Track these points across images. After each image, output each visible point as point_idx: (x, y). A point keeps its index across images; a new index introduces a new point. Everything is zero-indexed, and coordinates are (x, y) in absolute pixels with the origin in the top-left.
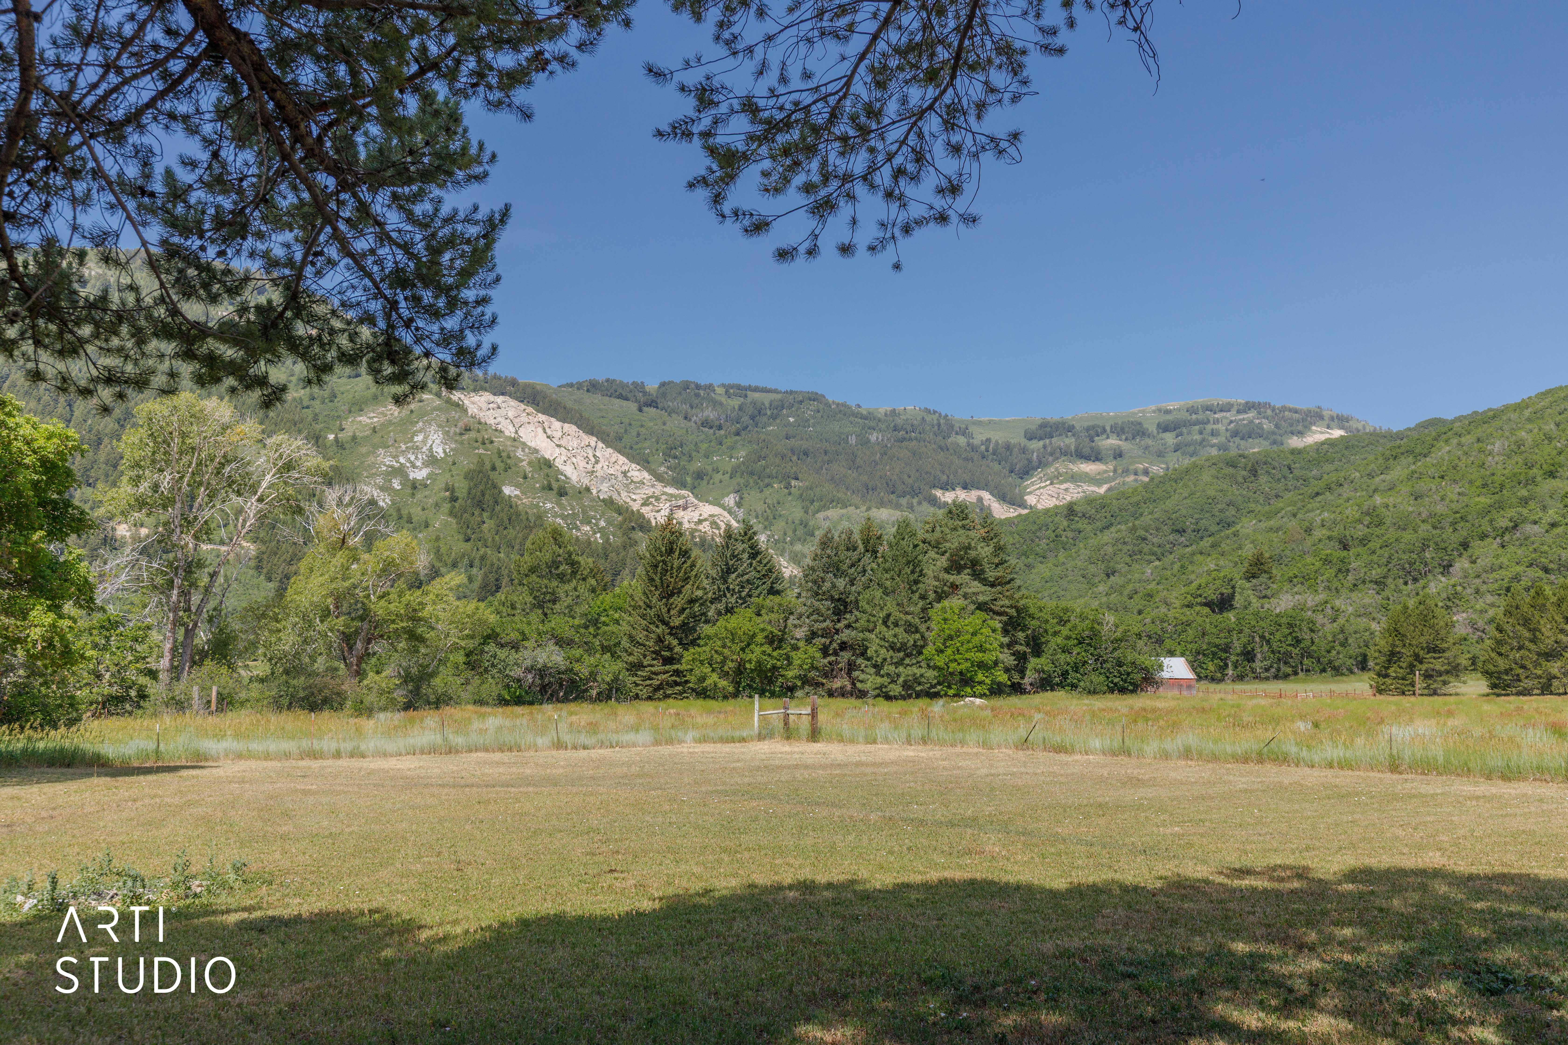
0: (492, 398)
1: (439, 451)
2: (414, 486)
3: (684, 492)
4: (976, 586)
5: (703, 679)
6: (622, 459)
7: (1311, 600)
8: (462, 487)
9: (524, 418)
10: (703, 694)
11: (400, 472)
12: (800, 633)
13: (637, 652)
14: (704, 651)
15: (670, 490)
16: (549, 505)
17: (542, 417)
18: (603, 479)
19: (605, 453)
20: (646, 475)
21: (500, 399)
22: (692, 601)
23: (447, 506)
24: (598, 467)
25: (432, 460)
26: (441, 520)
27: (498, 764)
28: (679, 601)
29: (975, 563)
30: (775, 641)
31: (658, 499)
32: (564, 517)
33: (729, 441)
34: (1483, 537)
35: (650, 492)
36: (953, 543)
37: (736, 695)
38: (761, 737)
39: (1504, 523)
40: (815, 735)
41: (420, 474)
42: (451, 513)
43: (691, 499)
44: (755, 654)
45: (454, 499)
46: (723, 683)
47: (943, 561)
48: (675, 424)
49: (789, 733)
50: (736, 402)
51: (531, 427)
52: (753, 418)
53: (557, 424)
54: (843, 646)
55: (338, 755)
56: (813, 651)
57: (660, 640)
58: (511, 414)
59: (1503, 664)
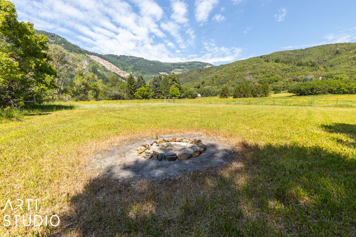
0: (94, 56)
1: (87, 64)
3: (125, 72)
4: (176, 83)
5: (138, 96)
6: (115, 66)
7: (210, 87)
8: (91, 70)
9: (100, 60)
10: (138, 98)
12: (151, 90)
13: (128, 93)
14: (137, 92)
15: (123, 71)
16: (105, 73)
17: (102, 60)
18: (113, 69)
19: (113, 65)
20: (119, 69)
21: (95, 56)
22: (135, 86)
24: (112, 67)
25: (86, 66)
28: (133, 86)
29: (175, 80)
30: (148, 91)
31: (121, 72)
32: (107, 75)
33: (131, 64)
34: (230, 79)
35: (120, 71)
36: (173, 78)
37: (143, 99)
39: (232, 78)
41: (84, 68)
43: (126, 72)
44: (145, 93)
45: (90, 72)
46: (141, 97)
47: (171, 80)
48: (123, 61)
50: (131, 59)
51: (101, 61)
52: (134, 61)
53: (105, 61)
54: (157, 92)
56: (153, 92)
57: (131, 91)
58: (97, 59)
59: (235, 94)
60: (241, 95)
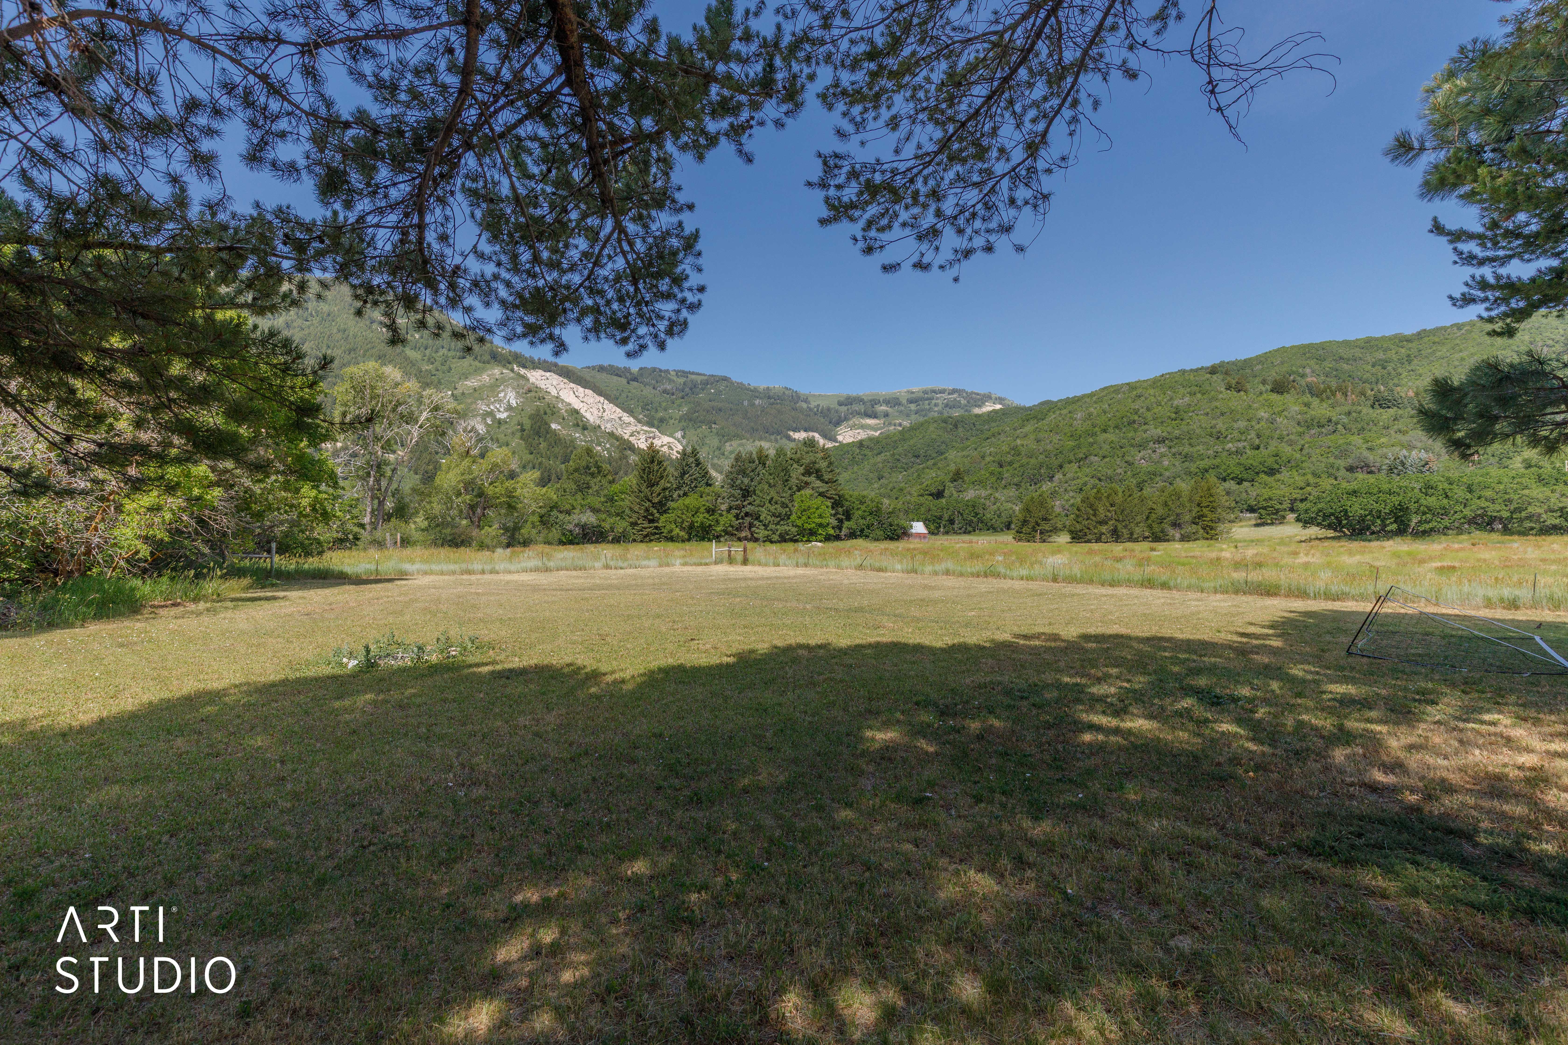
0: (543, 374)
1: (514, 403)
2: (500, 422)
3: (654, 429)
4: (818, 483)
5: (671, 531)
6: (618, 410)
7: (984, 493)
8: (527, 423)
9: (562, 386)
10: (671, 539)
11: (491, 414)
12: (724, 507)
13: (635, 516)
14: (671, 516)
15: (646, 428)
16: (577, 435)
17: (572, 385)
18: (608, 421)
19: (609, 406)
20: (632, 419)
21: (548, 374)
22: (664, 489)
23: (519, 434)
24: (605, 414)
25: (509, 408)
26: (516, 442)
27: (578, 577)
28: (657, 489)
29: (818, 471)
30: (711, 511)
31: (638, 433)
32: (586, 442)
33: (678, 402)
34: (1070, 462)
35: (634, 429)
36: (806, 461)
37: (689, 540)
38: (716, 563)
39: (1081, 455)
40: (745, 562)
41: (503, 416)
42: (522, 438)
43: (658, 433)
44: (700, 518)
45: (523, 430)
46: (682, 534)
47: (801, 470)
48: (648, 391)
49: (731, 560)
50: (682, 380)
51: (566, 391)
52: (691, 389)
53: (581, 389)
54: (747, 514)
55: (483, 572)
56: (730, 516)
57: (647, 510)
58: (555, 383)
59: (1078, 527)
60: (1104, 529)
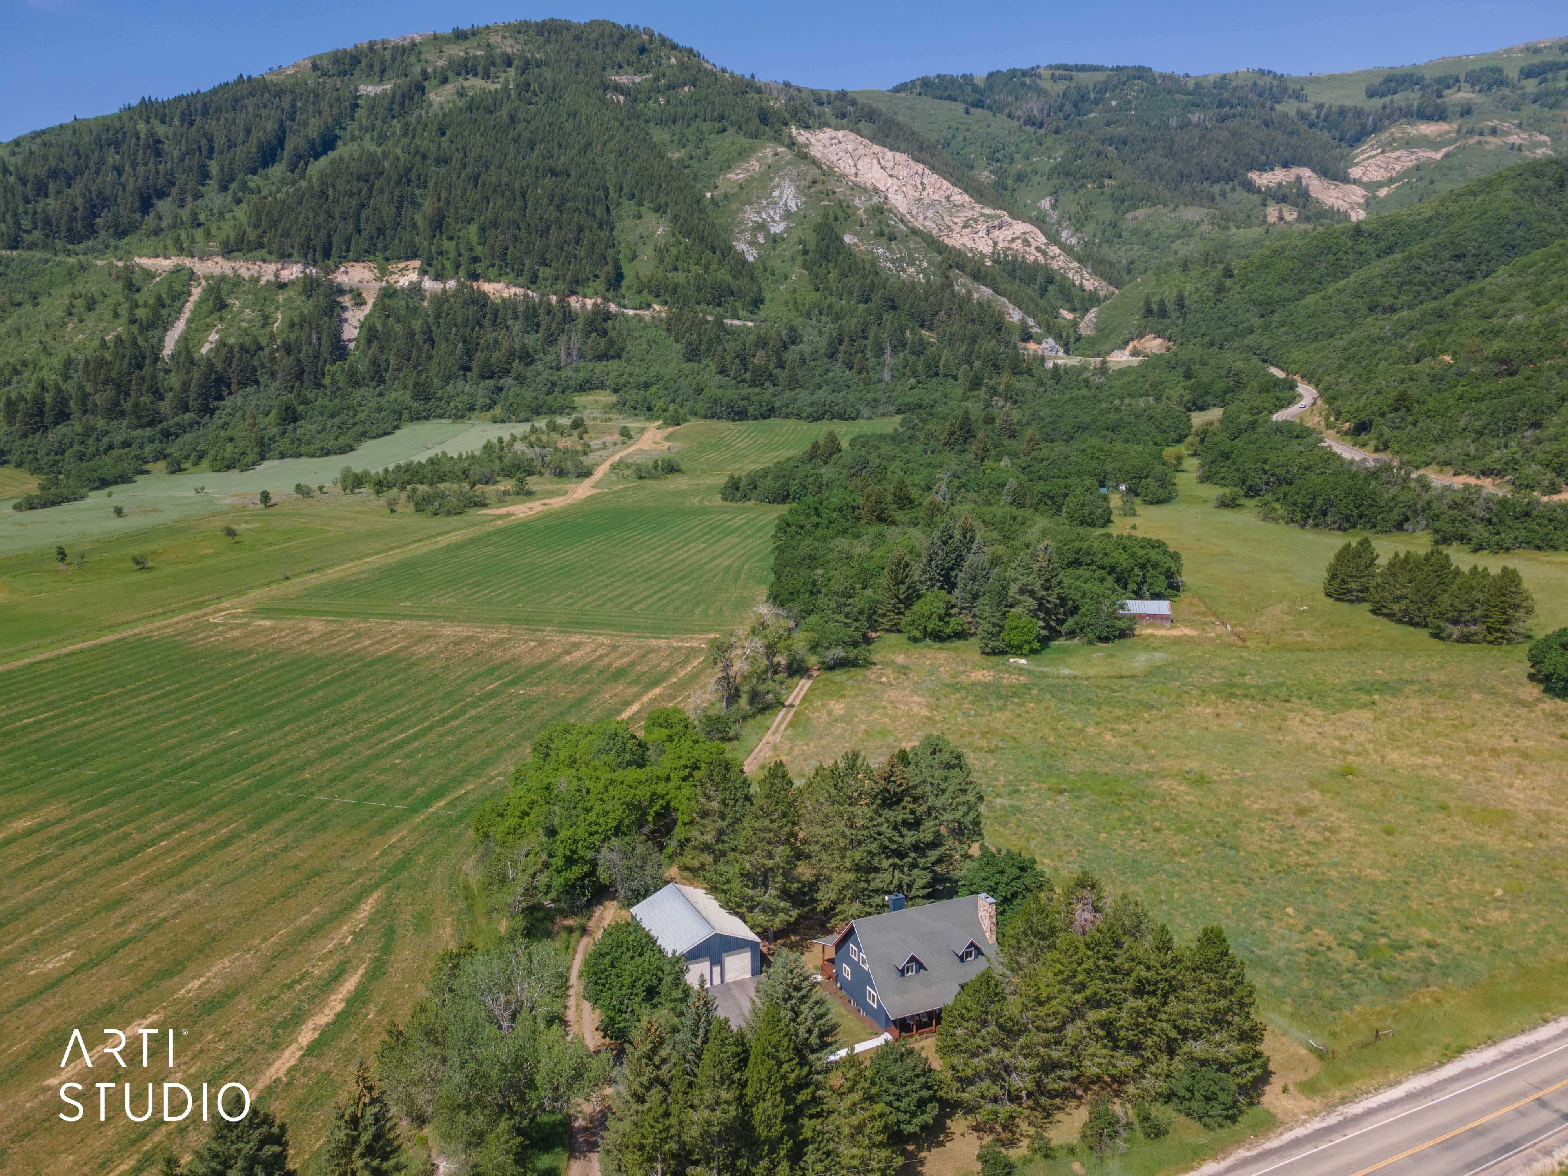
0: (834, 133)
1: (793, 206)
2: (775, 240)
3: (999, 212)
6: (946, 184)
8: (812, 240)
9: (861, 151)
11: (762, 227)
15: (988, 211)
16: (881, 251)
17: (876, 148)
18: (929, 206)
19: (931, 178)
20: (966, 198)
21: (840, 134)
23: (800, 259)
24: (925, 194)
25: (787, 215)
26: (797, 273)
31: (976, 221)
32: (893, 261)
33: (1048, 142)
35: (969, 214)
41: (777, 228)
42: (804, 266)
43: (1007, 218)
45: (806, 252)
48: (999, 125)
50: (1061, 87)
51: (867, 160)
52: (1075, 105)
53: (889, 154)
58: (850, 148)
